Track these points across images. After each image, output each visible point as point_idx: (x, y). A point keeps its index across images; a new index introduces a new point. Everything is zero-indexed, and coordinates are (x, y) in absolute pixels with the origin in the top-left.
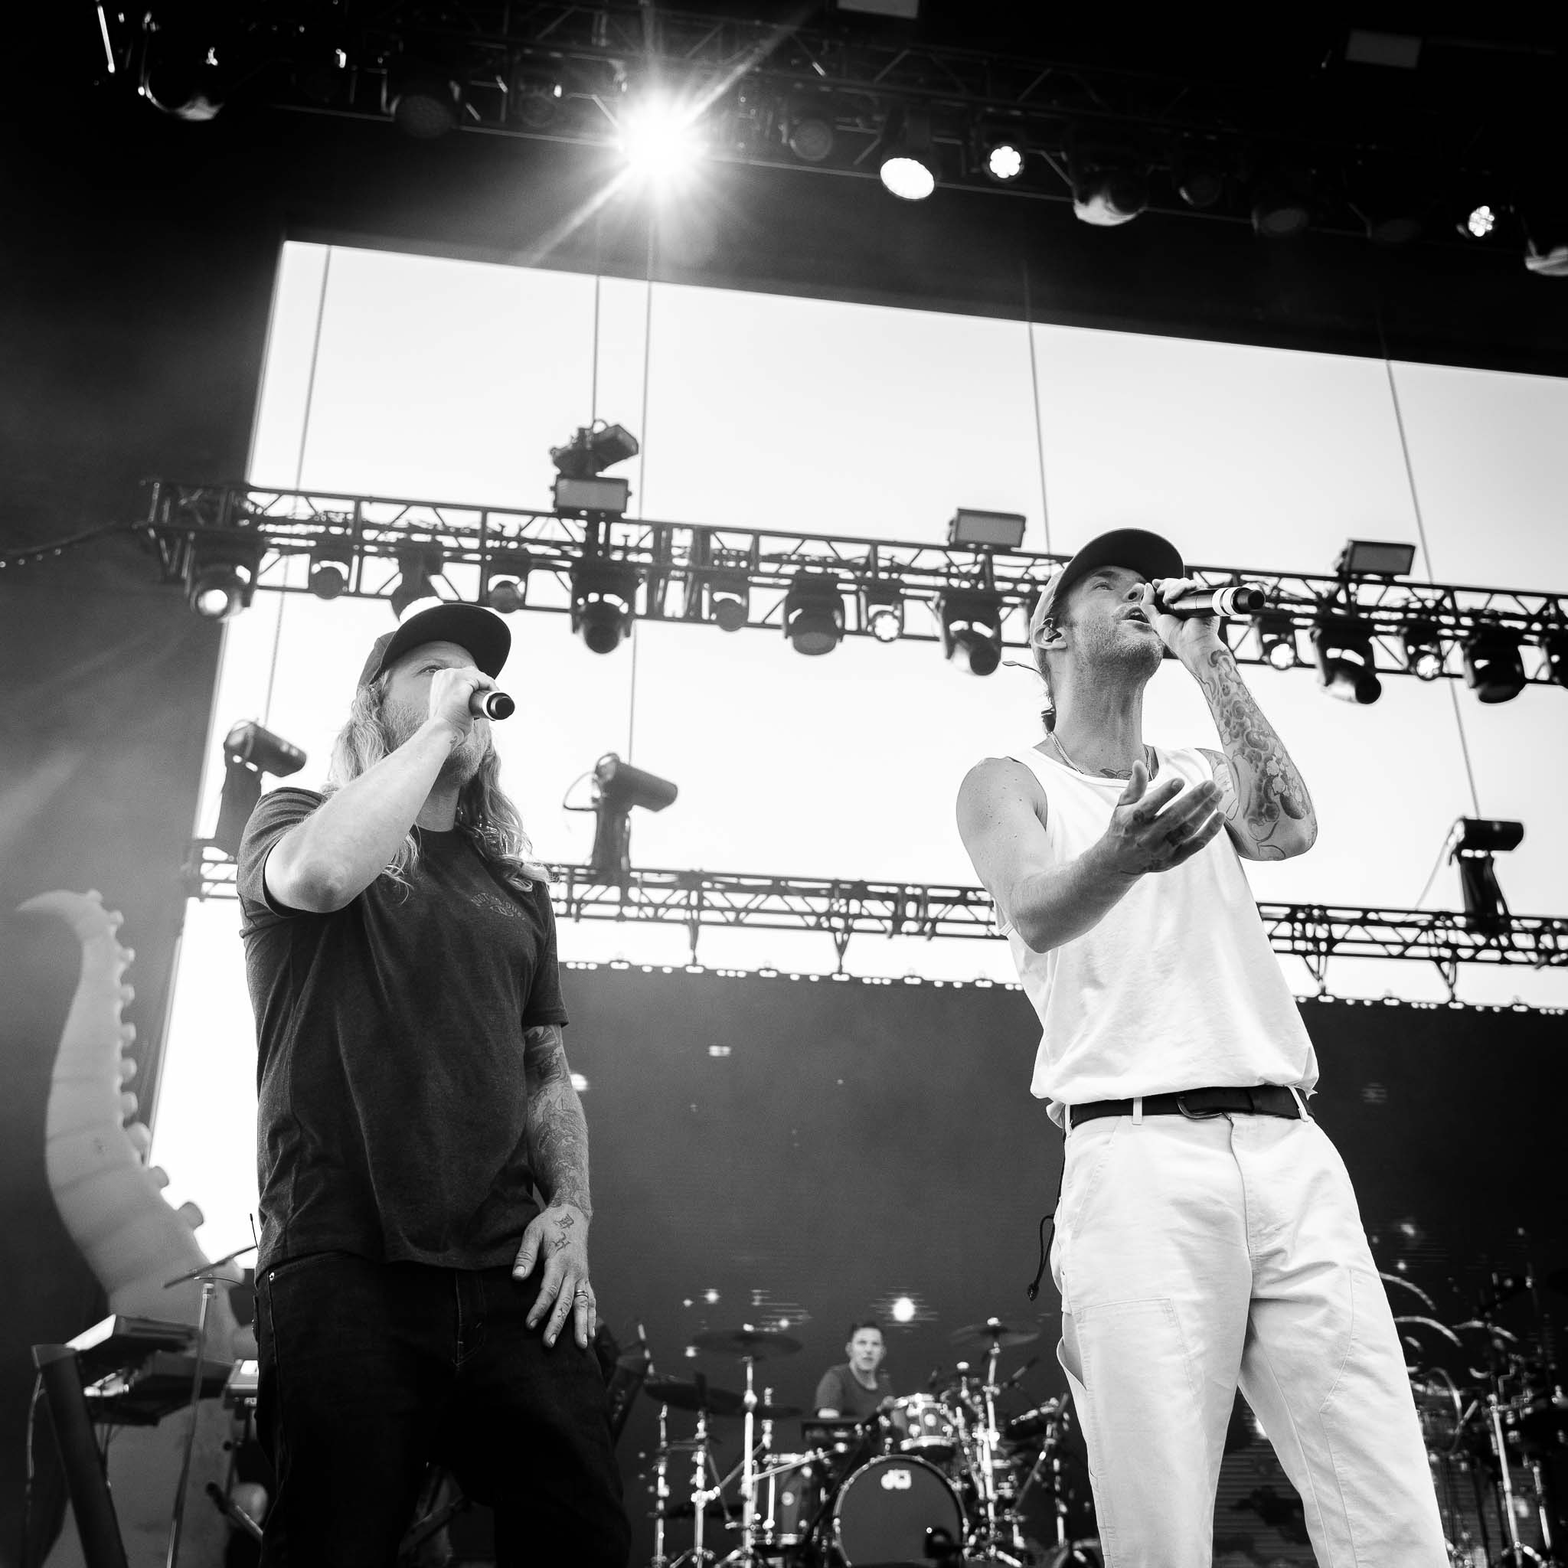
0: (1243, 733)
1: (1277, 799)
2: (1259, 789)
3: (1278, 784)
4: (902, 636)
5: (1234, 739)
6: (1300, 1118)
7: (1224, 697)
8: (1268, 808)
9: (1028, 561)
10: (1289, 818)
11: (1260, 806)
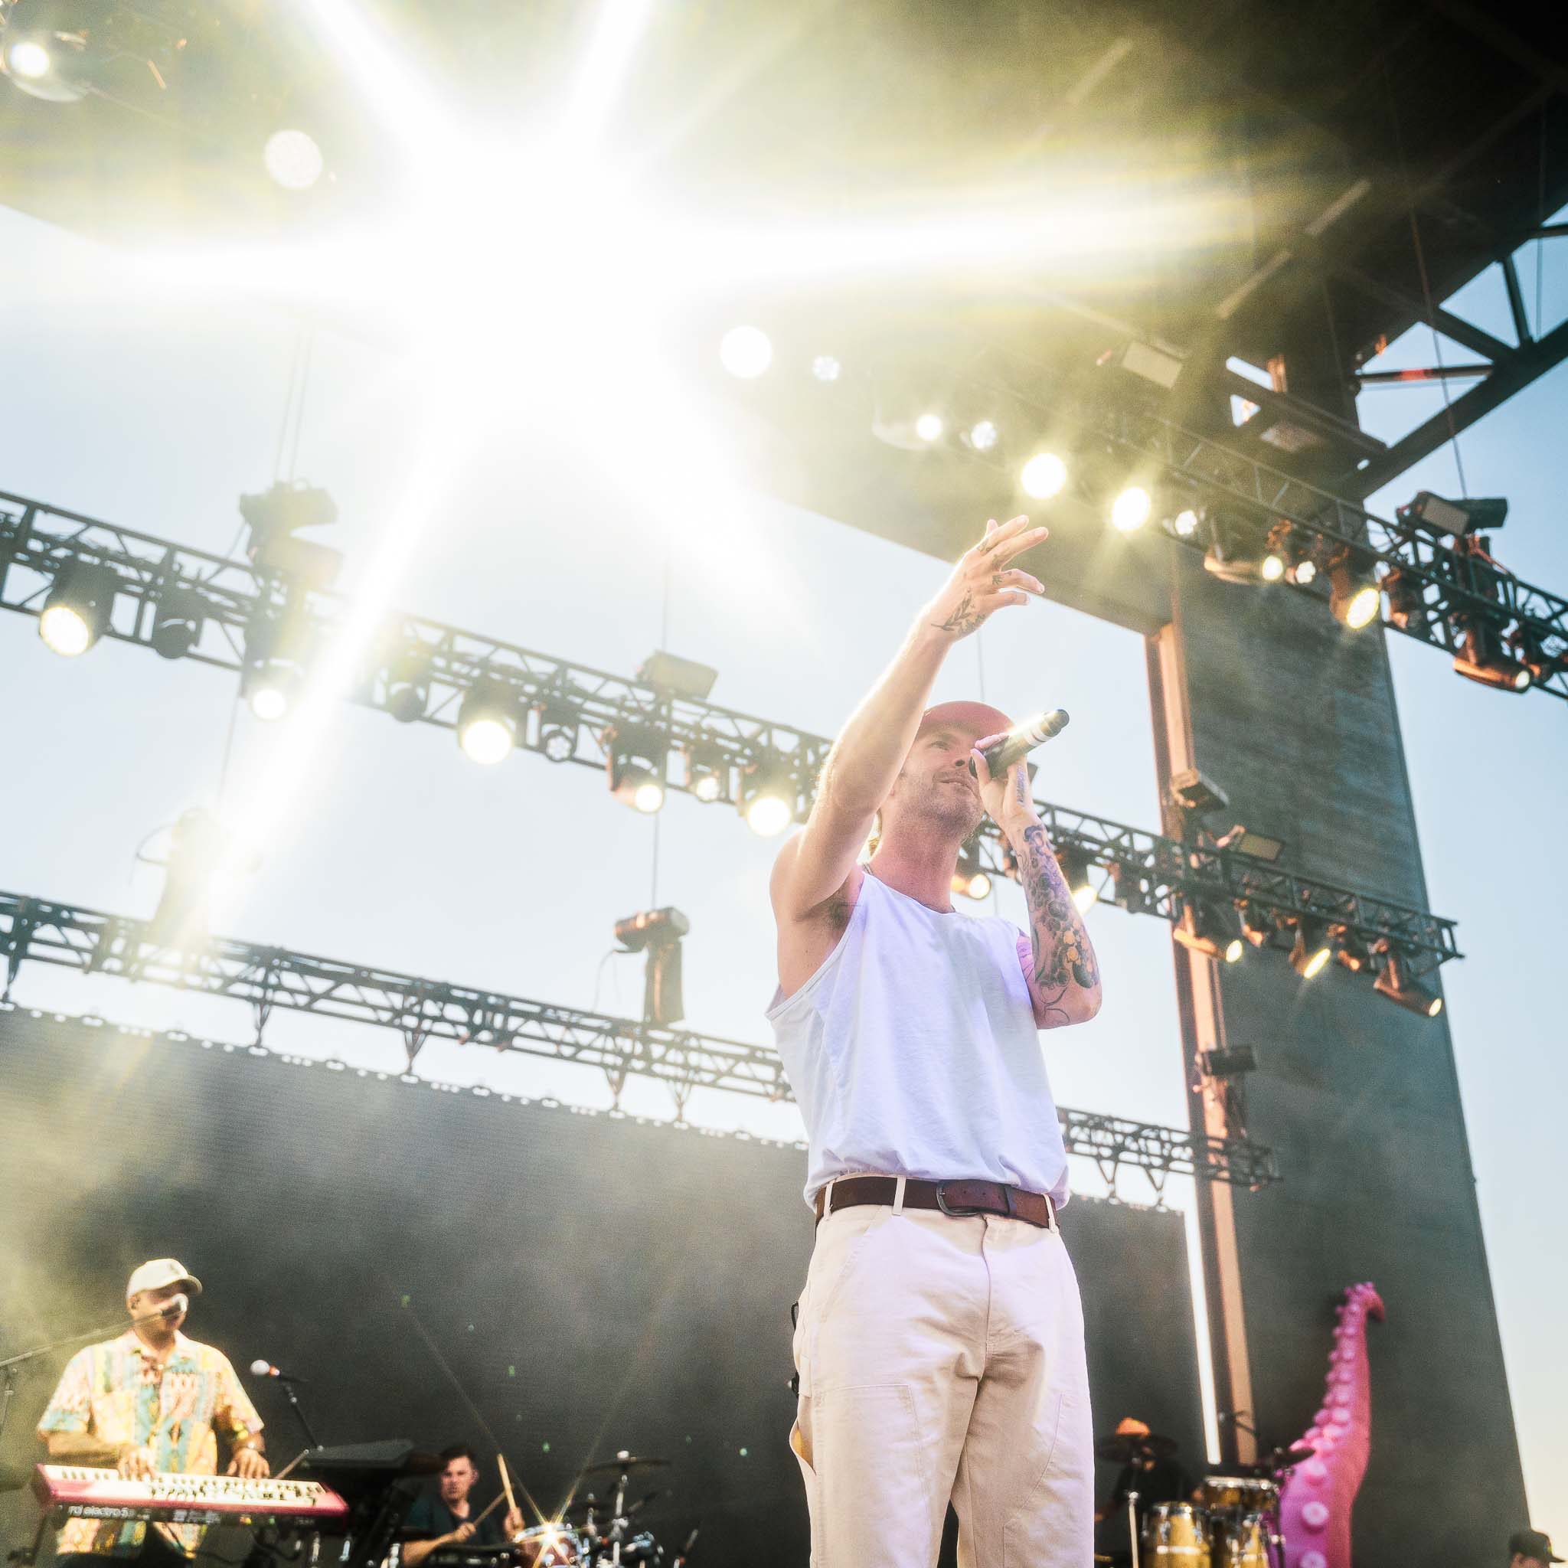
0: (1046, 903)
1: (1069, 966)
2: (1054, 954)
3: (1072, 953)
4: (572, 758)
5: (1037, 908)
6: (1048, 1228)
7: (1032, 869)
8: (1060, 973)
9: (703, 711)
10: (1078, 985)
11: (1054, 970)
